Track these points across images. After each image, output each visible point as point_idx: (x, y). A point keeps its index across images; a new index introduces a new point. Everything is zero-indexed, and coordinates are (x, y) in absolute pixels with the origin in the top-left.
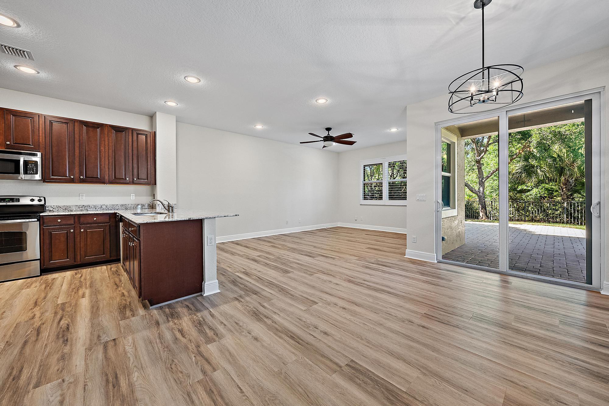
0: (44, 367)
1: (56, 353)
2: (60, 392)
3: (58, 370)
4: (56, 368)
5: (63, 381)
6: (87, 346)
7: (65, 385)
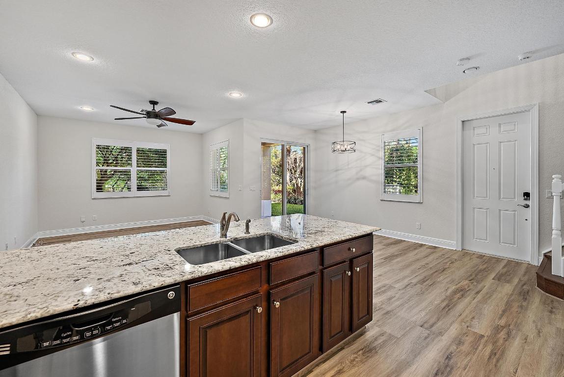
0: (474, 347)
1: (461, 352)
2: (472, 323)
3: (467, 336)
4: (467, 338)
5: (468, 327)
6: (440, 338)
7: (468, 324)
